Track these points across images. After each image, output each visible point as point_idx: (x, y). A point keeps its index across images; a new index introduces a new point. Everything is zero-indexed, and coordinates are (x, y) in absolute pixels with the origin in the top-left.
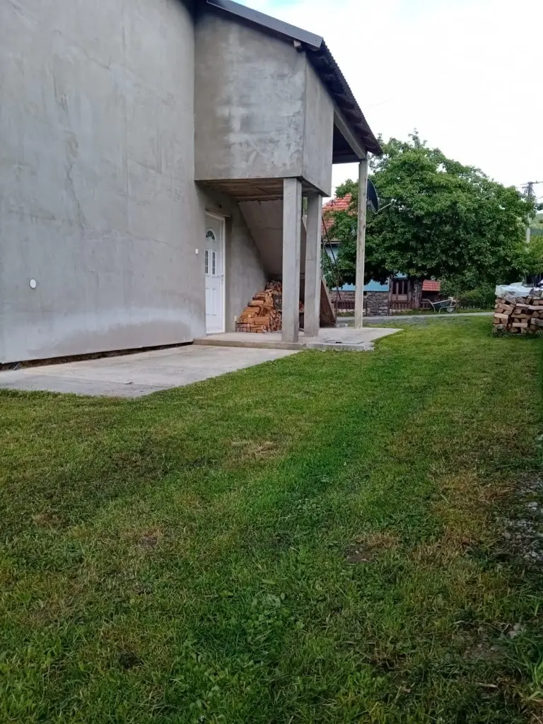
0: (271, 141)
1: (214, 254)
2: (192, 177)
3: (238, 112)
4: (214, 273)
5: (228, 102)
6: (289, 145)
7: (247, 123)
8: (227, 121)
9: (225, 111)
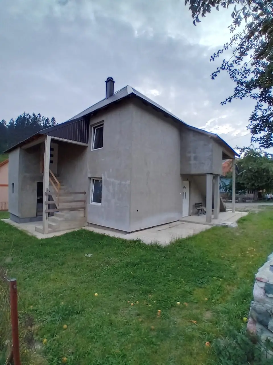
0: (203, 163)
1: (185, 193)
2: (179, 173)
3: (193, 155)
4: (185, 198)
5: (190, 152)
6: (208, 164)
7: (195, 158)
8: (190, 158)
9: (189, 155)
